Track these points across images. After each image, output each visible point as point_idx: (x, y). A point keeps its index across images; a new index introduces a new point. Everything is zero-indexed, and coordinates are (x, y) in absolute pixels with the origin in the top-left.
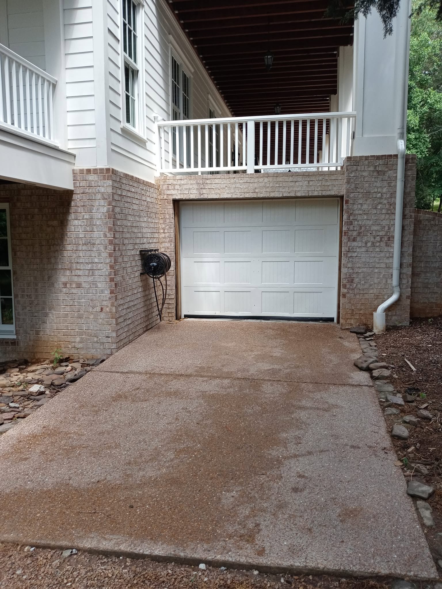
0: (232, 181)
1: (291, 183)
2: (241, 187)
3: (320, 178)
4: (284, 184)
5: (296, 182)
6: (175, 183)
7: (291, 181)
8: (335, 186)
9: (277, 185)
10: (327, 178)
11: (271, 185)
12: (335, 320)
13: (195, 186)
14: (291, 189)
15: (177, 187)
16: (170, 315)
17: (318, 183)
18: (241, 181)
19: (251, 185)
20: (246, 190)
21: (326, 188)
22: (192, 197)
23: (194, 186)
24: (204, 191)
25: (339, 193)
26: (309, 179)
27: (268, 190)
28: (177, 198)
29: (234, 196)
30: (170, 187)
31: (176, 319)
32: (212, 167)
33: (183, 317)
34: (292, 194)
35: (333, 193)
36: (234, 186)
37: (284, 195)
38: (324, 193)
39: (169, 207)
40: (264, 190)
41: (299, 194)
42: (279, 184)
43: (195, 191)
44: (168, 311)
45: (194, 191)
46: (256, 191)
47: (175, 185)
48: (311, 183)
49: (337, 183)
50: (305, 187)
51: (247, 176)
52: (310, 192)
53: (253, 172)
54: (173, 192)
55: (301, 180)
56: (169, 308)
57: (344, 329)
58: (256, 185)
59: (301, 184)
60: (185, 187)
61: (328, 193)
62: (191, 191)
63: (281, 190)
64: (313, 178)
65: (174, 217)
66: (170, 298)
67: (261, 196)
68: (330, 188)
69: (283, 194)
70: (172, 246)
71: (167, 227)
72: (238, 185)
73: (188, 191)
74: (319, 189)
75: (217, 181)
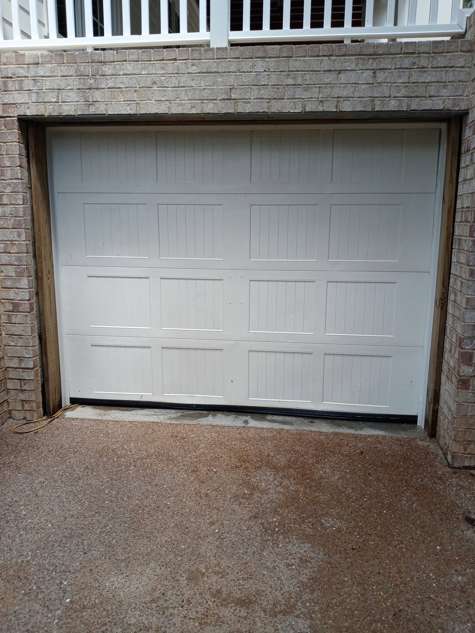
0: (170, 67)
1: (327, 74)
2: (193, 84)
3: (407, 62)
4: (308, 77)
5: (340, 72)
6: (22, 72)
7: (326, 68)
8: (444, 84)
9: (290, 81)
10: (424, 62)
11: (274, 80)
12: (421, 422)
13: (74, 83)
14: (326, 92)
15: (28, 84)
16: (27, 407)
17: (400, 77)
18: (193, 69)
19: (220, 80)
20: (205, 94)
21: (421, 91)
22: (68, 110)
23: (70, 80)
24: (97, 95)
25: (454, 105)
26: (375, 66)
27: (264, 93)
28: (29, 113)
29: (176, 110)
30: (10, 85)
31: (45, 414)
32: (122, 34)
33: (66, 402)
34: (330, 107)
35: (438, 104)
36: (174, 81)
37: (308, 109)
38: (415, 105)
39: (10, 138)
40: (254, 93)
41: (347, 107)
42: (295, 79)
43: (73, 96)
44: (22, 396)
45: (71, 94)
46: (233, 96)
47: (21, 78)
48: (381, 76)
49: (451, 76)
50: (363, 87)
51: (210, 55)
52: (377, 102)
53: (225, 45)
54: (18, 98)
55: (353, 67)
56: (23, 391)
57: (459, 468)
58: (232, 80)
59: (352, 77)
60: (48, 83)
61: (427, 105)
62: (63, 96)
63: (299, 93)
64: (386, 63)
65: (25, 165)
66: (23, 366)
67: (247, 108)
68: (432, 90)
69: (304, 107)
70: (23, 237)
71: (9, 190)
72: (184, 80)
73: (55, 94)
74: (403, 92)
75: (129, 68)
